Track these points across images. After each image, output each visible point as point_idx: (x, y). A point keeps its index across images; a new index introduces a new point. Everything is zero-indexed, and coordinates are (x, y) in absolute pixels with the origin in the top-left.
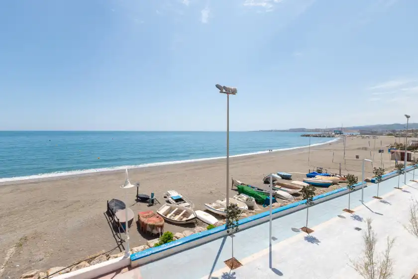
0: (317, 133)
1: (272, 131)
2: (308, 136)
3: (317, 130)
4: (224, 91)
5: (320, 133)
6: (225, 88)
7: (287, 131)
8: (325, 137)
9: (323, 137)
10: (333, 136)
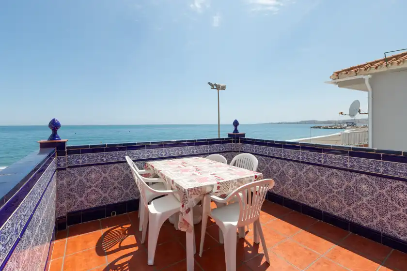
0: (328, 125)
1: (282, 123)
2: (319, 127)
3: (329, 122)
4: (215, 87)
5: (331, 125)
6: (215, 85)
7: (297, 123)
8: (336, 128)
9: (335, 128)
10: (345, 128)
